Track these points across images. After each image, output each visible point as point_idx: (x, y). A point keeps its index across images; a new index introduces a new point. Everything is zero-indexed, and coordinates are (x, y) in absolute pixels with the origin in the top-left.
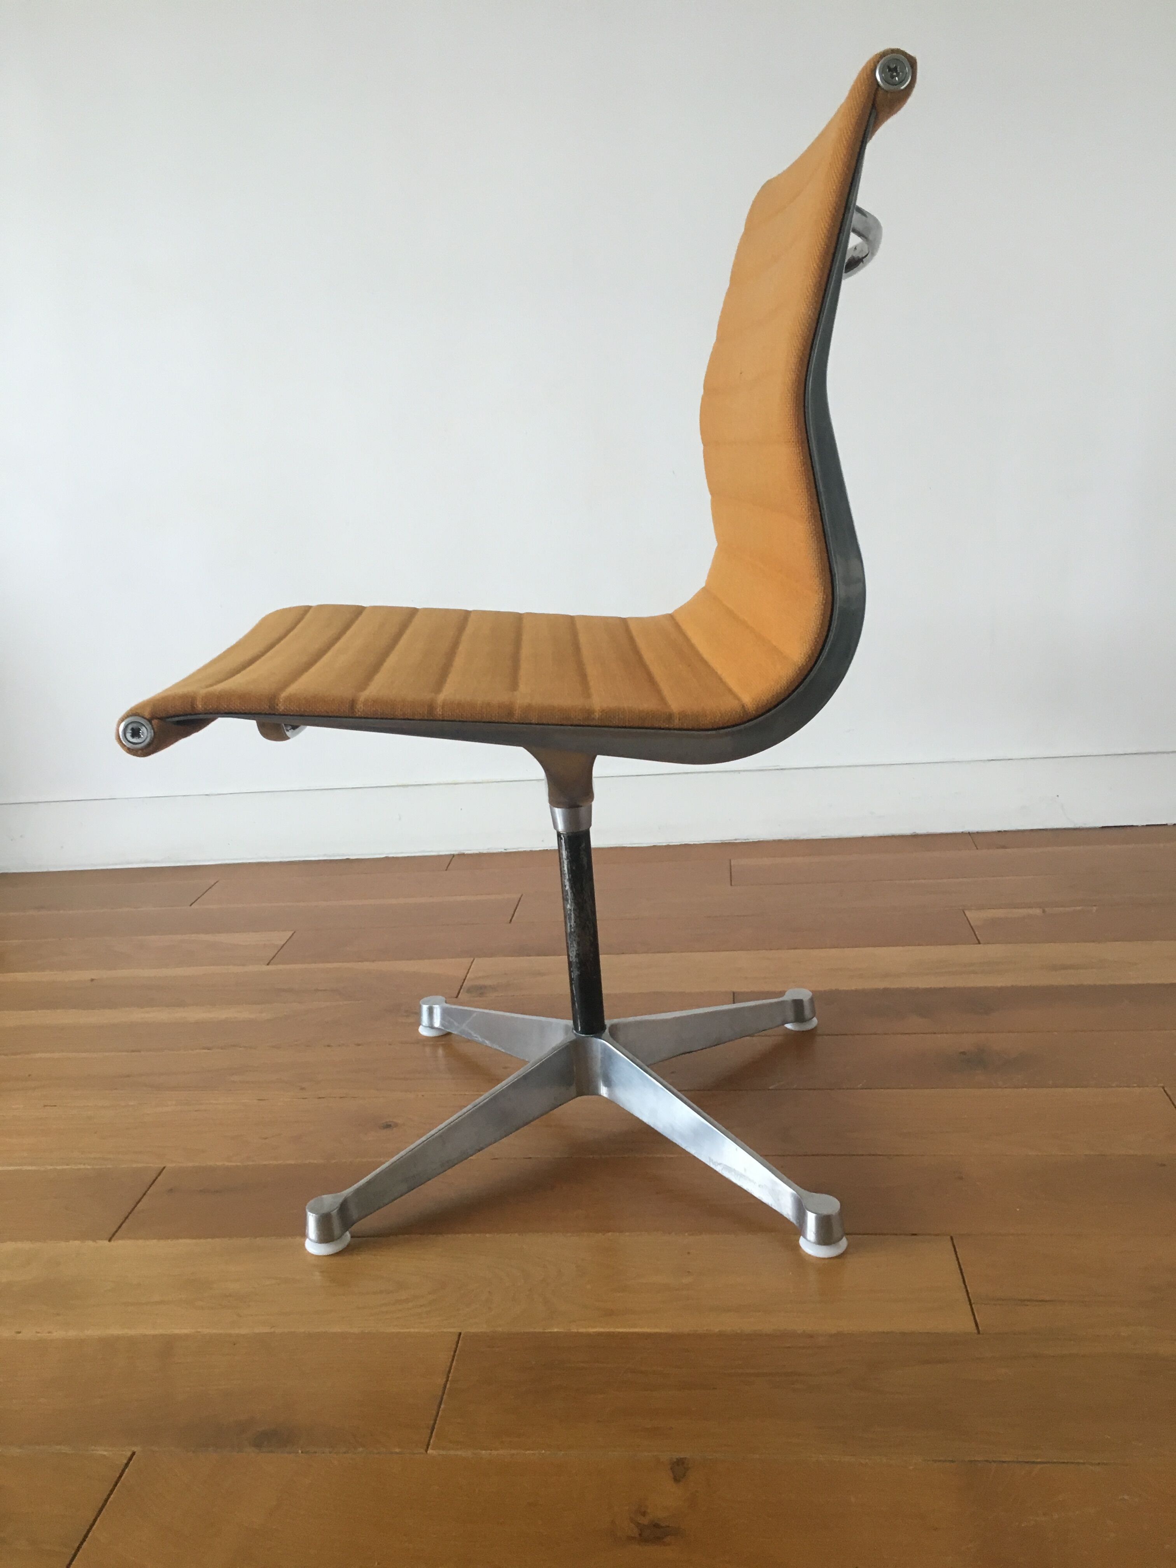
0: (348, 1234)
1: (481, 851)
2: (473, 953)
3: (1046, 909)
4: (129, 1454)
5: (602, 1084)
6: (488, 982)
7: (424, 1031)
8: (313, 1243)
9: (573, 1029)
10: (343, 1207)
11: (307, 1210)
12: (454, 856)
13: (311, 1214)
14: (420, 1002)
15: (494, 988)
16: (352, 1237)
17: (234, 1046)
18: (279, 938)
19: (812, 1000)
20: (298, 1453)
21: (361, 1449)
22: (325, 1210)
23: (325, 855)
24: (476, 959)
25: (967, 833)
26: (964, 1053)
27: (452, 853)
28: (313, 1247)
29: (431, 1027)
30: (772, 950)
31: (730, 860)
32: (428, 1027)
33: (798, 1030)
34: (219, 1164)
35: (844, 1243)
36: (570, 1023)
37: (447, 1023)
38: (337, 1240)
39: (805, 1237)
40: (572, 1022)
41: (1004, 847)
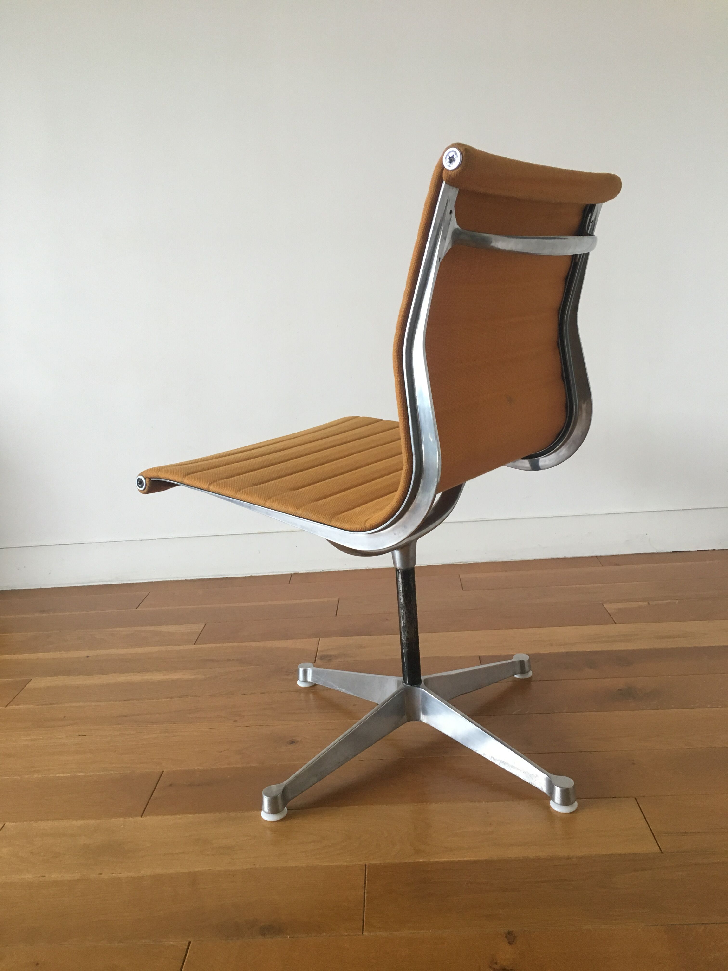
0: (285, 808)
1: (308, 572)
2: (318, 635)
3: (650, 602)
4: (187, 943)
5: (422, 714)
6: (332, 653)
7: (300, 684)
8: (267, 814)
9: (403, 682)
10: (284, 791)
11: (263, 794)
12: (292, 574)
13: (266, 797)
14: (298, 667)
15: (336, 657)
16: (288, 810)
17: (187, 696)
18: (198, 628)
19: (529, 660)
20: (287, 937)
21: (324, 934)
22: (274, 795)
23: (213, 575)
24: (321, 639)
25: (595, 557)
26: (619, 690)
27: (291, 573)
28: (266, 816)
29: (305, 681)
30: (496, 630)
31: (459, 575)
32: (302, 681)
33: (521, 678)
34: (196, 768)
35: (576, 804)
36: (401, 678)
37: (316, 679)
38: (281, 812)
39: (554, 801)
40: (402, 678)
41: (617, 565)
